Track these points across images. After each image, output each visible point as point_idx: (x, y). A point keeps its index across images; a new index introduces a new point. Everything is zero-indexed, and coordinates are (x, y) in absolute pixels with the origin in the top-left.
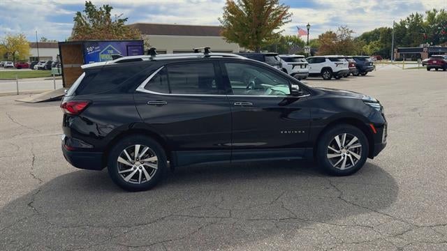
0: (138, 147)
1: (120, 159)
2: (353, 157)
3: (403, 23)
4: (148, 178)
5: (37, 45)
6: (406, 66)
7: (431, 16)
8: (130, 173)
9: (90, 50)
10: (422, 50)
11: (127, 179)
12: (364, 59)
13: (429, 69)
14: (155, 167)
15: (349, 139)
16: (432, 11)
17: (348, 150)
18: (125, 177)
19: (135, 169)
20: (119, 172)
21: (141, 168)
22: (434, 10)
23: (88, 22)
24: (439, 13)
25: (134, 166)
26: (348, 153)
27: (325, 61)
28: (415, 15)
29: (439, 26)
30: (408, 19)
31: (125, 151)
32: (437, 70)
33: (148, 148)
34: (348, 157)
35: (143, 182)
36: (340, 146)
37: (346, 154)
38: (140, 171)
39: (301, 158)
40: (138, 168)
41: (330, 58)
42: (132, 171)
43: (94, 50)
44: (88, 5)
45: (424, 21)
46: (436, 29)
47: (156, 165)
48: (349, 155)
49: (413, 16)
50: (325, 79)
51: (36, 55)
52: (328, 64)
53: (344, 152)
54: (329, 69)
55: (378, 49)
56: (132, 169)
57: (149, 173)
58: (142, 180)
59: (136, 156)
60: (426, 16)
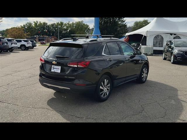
0: (105, 81)
1: (101, 87)
3: (24, 26)
4: (107, 94)
10: (36, 38)
11: (102, 96)
14: (109, 89)
15: (145, 70)
16: (36, 22)
17: (145, 74)
20: (100, 93)
22: (37, 21)
24: (39, 23)
27: (21, 42)
28: (29, 23)
29: (40, 28)
30: (26, 24)
31: (102, 83)
33: (108, 81)
34: (145, 76)
35: (106, 96)
41: (23, 40)
42: (104, 92)
45: (33, 26)
46: (38, 29)
49: (28, 23)
50: (22, 50)
52: (23, 43)
54: (24, 45)
59: (105, 85)
60: (33, 24)
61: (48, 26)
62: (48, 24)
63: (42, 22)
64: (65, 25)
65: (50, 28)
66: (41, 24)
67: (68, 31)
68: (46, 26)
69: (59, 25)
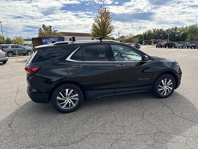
0: (67, 90)
1: (58, 98)
2: (169, 89)
3: (146, 33)
4: (74, 105)
5: (26, 40)
6: (149, 46)
7: (154, 31)
8: (64, 104)
9: (44, 41)
10: (152, 41)
11: (63, 107)
12: (138, 44)
13: (157, 47)
14: (77, 99)
15: (168, 81)
16: (155, 29)
17: (167, 86)
18: (62, 106)
19: (67, 102)
20: (59, 104)
21: (70, 101)
23: (43, 32)
24: (157, 30)
25: (66, 100)
26: (167, 87)
29: (157, 34)
30: (147, 31)
31: (60, 93)
32: (159, 48)
33: (73, 90)
34: (167, 89)
35: (71, 108)
36: (164, 85)
37: (166, 88)
38: (70, 102)
39: (147, 91)
40: (68, 101)
42: (66, 103)
43: (45, 41)
44: (43, 26)
45: (152, 32)
46: (155, 35)
47: (77, 98)
48: (168, 88)
49: (149, 30)
51: (26, 43)
53: (165, 87)
55: (138, 41)
56: (65, 102)
57: (74, 102)
58: (71, 107)
59: (67, 95)
60: (153, 30)
61: (164, 32)
62: (164, 30)
63: (159, 29)
64: (179, 29)
65: (165, 33)
66: (159, 30)
67: (181, 34)
68: (162, 32)
69: (174, 29)
